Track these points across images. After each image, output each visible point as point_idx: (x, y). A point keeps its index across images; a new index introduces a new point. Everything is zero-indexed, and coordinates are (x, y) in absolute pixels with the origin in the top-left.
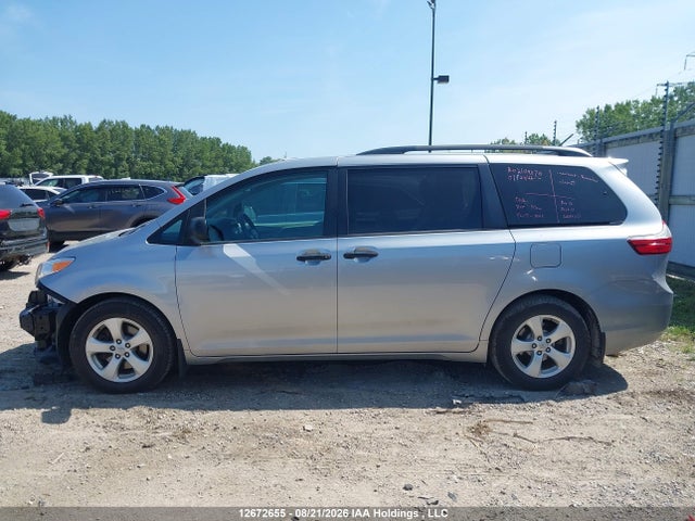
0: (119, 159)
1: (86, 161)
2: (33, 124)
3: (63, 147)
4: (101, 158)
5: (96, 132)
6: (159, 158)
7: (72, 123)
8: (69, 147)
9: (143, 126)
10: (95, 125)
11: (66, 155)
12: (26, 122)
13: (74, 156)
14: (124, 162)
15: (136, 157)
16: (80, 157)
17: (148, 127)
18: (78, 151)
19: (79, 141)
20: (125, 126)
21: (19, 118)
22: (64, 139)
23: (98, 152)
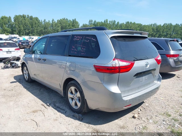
0: (167, 34)
1: (158, 35)
2: (146, 26)
3: (152, 31)
4: (162, 34)
5: (162, 27)
6: (180, 33)
7: (156, 25)
8: (154, 31)
9: (176, 24)
10: (162, 25)
11: (153, 34)
12: (145, 26)
13: (155, 33)
14: (169, 35)
15: (173, 33)
16: (156, 34)
17: (178, 24)
18: (156, 32)
19: (157, 30)
20: (171, 25)
21: (143, 25)
22: (153, 29)
23: (161, 32)
